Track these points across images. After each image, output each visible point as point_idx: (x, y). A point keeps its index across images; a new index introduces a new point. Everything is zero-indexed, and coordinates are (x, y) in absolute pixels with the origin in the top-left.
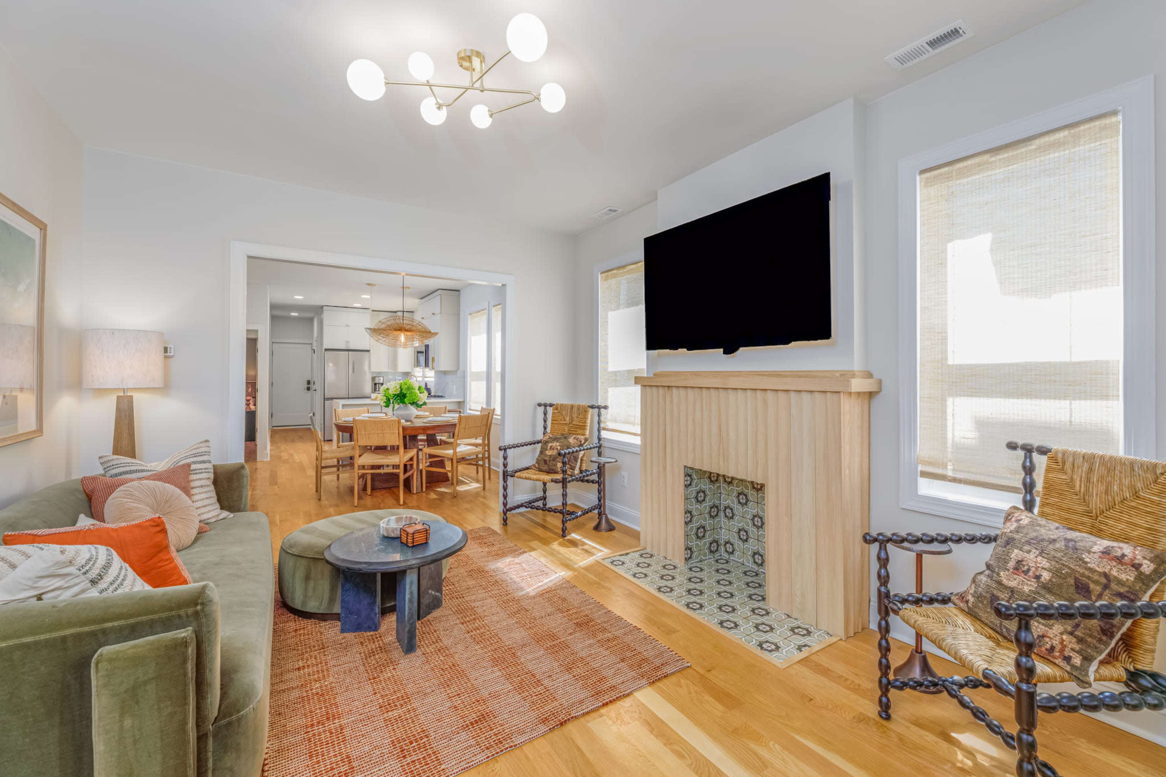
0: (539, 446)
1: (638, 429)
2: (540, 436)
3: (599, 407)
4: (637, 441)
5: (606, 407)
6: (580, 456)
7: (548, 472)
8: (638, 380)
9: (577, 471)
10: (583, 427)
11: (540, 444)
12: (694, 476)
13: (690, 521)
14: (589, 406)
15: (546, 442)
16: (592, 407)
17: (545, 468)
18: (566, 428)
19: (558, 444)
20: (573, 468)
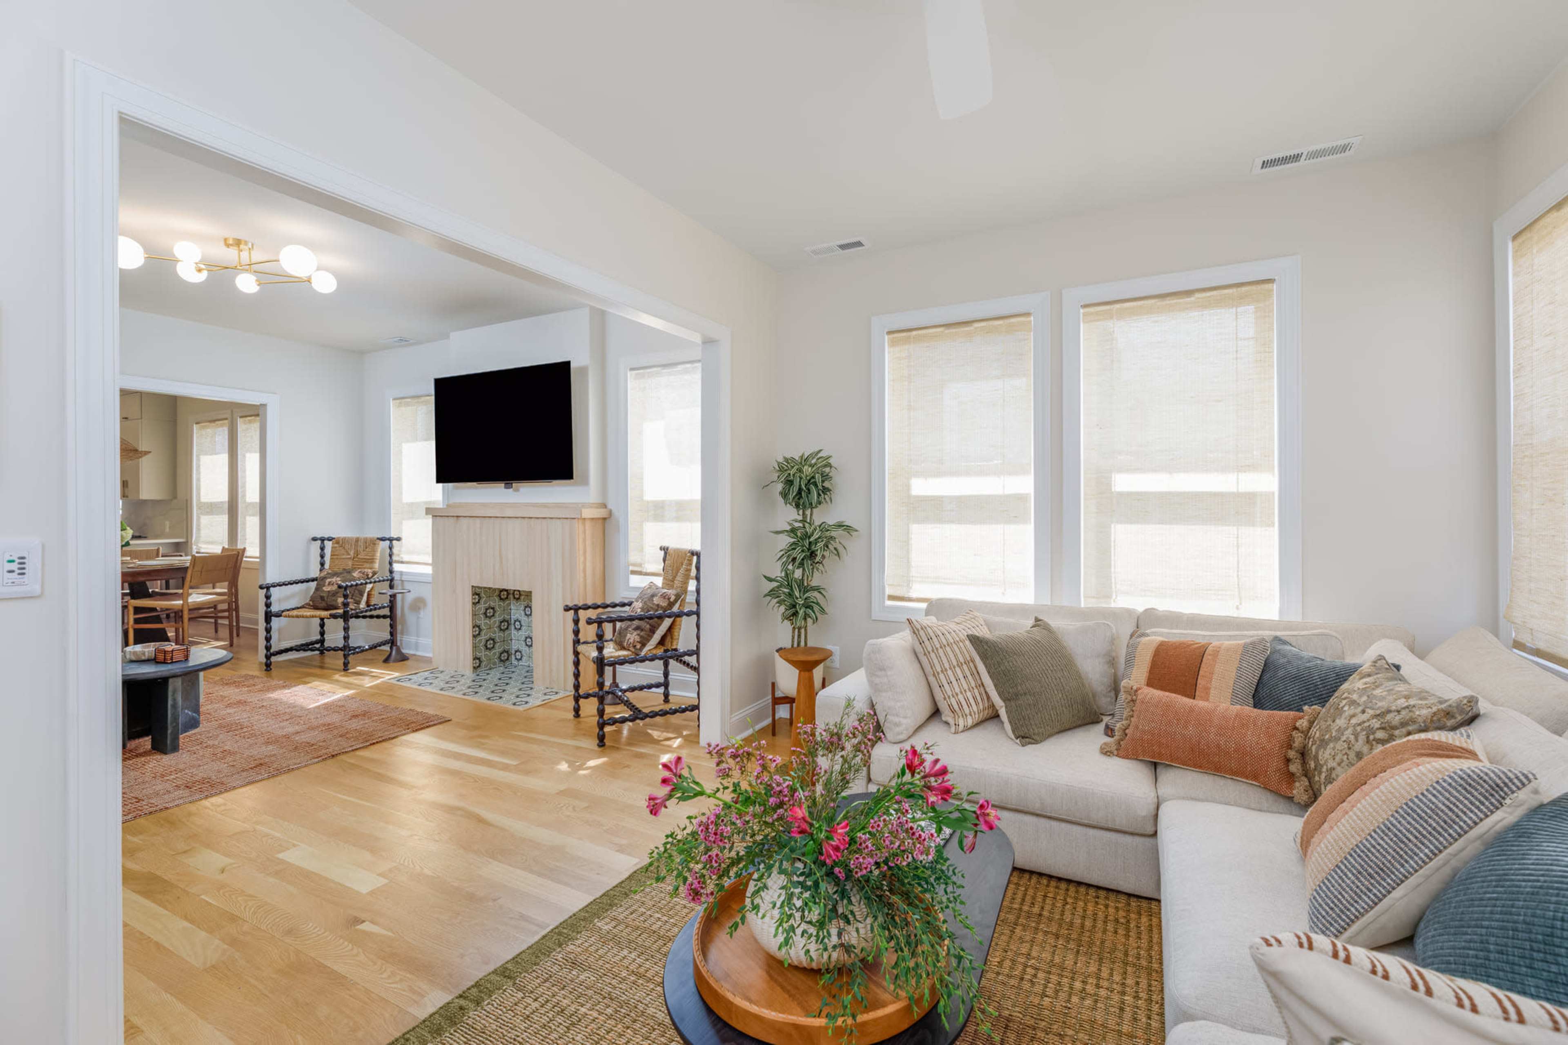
0: (313, 585)
1: (429, 560)
2: (315, 572)
3: (391, 540)
4: (428, 570)
5: (398, 539)
6: (367, 590)
7: (326, 609)
8: (429, 511)
9: (363, 605)
10: (372, 561)
11: (315, 583)
12: (483, 595)
13: (479, 634)
14: (378, 539)
15: (324, 578)
16: (383, 539)
17: (323, 604)
18: (350, 563)
19: (338, 579)
20: (358, 603)
